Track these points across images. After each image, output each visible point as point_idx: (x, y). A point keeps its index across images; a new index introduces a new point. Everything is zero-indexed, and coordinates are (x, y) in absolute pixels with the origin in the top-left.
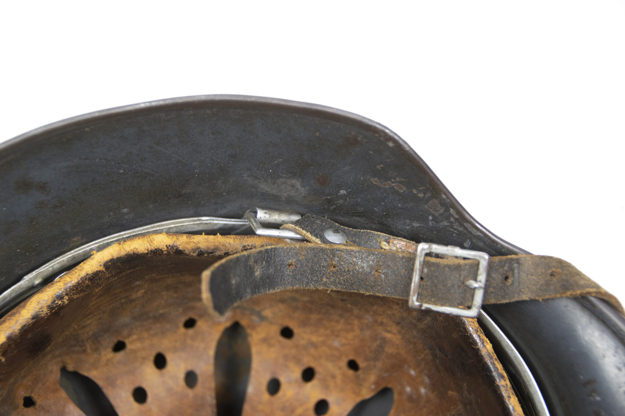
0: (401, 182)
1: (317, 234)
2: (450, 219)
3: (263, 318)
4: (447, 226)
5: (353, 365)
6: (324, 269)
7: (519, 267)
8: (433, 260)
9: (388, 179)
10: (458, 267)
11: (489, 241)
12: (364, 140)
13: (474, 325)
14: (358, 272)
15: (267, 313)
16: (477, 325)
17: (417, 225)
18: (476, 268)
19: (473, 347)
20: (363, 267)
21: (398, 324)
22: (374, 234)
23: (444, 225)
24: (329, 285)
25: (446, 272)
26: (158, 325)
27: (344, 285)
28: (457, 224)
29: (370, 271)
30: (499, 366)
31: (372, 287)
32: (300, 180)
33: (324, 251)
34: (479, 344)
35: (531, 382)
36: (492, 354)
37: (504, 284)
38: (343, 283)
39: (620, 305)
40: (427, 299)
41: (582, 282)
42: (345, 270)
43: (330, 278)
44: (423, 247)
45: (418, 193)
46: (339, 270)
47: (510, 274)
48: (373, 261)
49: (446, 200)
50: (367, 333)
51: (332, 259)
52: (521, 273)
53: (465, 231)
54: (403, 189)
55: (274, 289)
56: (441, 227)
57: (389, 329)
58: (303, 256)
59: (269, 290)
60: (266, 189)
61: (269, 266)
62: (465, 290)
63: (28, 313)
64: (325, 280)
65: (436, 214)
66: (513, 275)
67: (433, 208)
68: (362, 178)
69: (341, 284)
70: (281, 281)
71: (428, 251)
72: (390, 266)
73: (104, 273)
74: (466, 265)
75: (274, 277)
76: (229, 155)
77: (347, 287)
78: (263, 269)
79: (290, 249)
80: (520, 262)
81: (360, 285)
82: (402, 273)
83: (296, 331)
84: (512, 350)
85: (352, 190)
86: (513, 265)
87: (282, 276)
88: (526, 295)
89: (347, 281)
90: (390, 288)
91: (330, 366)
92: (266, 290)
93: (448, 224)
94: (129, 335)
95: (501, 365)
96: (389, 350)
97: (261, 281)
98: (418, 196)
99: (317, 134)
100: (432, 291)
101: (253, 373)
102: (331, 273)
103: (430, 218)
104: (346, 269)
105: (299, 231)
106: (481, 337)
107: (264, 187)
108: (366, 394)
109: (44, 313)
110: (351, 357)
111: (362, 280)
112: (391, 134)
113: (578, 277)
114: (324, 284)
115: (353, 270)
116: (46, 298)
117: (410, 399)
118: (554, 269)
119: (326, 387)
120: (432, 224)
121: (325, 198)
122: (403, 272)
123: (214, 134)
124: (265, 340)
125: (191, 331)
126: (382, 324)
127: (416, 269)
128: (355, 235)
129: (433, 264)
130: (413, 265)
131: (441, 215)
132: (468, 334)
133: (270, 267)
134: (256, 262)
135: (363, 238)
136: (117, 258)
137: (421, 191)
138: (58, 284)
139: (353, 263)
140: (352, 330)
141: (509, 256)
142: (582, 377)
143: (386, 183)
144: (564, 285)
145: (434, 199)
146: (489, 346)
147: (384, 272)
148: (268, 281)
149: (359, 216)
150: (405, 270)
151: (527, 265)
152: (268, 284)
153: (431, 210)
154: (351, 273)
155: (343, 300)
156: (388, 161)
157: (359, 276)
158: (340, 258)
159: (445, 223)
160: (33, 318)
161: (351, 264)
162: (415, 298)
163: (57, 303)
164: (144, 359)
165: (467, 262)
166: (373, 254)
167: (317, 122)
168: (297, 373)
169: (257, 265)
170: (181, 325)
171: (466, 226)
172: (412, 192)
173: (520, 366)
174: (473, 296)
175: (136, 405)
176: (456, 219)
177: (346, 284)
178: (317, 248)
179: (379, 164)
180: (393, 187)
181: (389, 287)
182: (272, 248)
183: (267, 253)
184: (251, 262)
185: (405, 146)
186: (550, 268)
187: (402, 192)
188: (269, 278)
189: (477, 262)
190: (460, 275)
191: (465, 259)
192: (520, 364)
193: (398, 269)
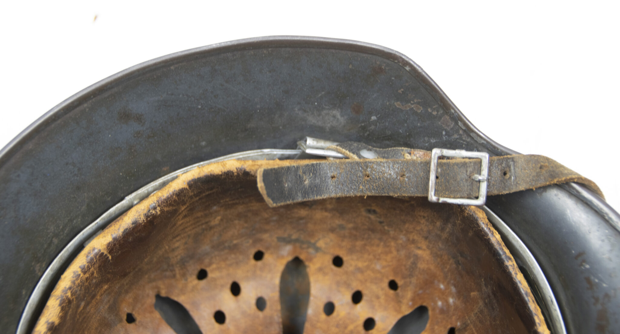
0: (418, 103)
1: (355, 152)
2: (459, 132)
3: (317, 249)
4: (457, 139)
5: (393, 285)
6: (360, 179)
7: (514, 164)
8: (445, 161)
9: (408, 101)
10: (464, 165)
11: (491, 147)
12: (387, 68)
13: (485, 220)
14: (387, 178)
15: (321, 244)
16: (487, 221)
17: (434, 141)
18: (479, 166)
19: (485, 238)
20: (390, 174)
21: (426, 238)
22: (399, 150)
23: (455, 138)
24: (365, 192)
25: (455, 169)
26: (233, 256)
27: (377, 190)
28: (465, 135)
29: (396, 176)
30: (507, 251)
31: (399, 189)
32: (339, 110)
33: (359, 164)
34: (490, 235)
35: (534, 265)
36: (500, 242)
37: (504, 178)
38: (376, 189)
39: (598, 188)
40: (442, 193)
41: (566, 172)
42: (376, 178)
43: (365, 186)
44: (436, 152)
45: (432, 111)
46: (372, 178)
47: (507, 169)
48: (398, 168)
49: (455, 114)
50: (403, 253)
51: (366, 170)
52: (517, 169)
53: (472, 142)
54: (420, 110)
55: (321, 196)
56: (453, 140)
57: (419, 245)
58: (343, 169)
59: (317, 196)
60: (313, 121)
61: (315, 177)
62: (472, 183)
63: (129, 219)
64: (361, 187)
65: (448, 129)
66: (510, 170)
67: (445, 123)
68: (388, 104)
69: (374, 189)
70: (326, 189)
71: (440, 155)
72: (412, 171)
73: (188, 190)
74: (471, 162)
75: (321, 186)
76: (283, 91)
77: (379, 191)
78: (311, 179)
79: (331, 164)
80: (515, 160)
81: (389, 189)
82: (421, 176)
83: (345, 259)
84: (517, 241)
85: (381, 115)
86: (509, 162)
87: (327, 186)
88: (522, 186)
89: (379, 186)
90: (413, 189)
91: (374, 287)
92: (314, 196)
93: (458, 137)
94: (210, 264)
95: (508, 251)
96: (422, 266)
97: (310, 188)
98: (433, 114)
99: (350, 67)
100: (446, 186)
101: (312, 298)
102: (366, 182)
103: (444, 133)
104: (378, 177)
105: (340, 150)
106: (491, 229)
107: (312, 120)
108: (406, 310)
109: (142, 220)
110: (391, 278)
111: (391, 185)
112: (407, 59)
113: (562, 168)
114: (361, 191)
115: (383, 177)
116: (143, 208)
117: (442, 311)
118: (542, 164)
119: (373, 307)
120: (446, 138)
121: (360, 125)
122: (422, 174)
123: (270, 72)
124: (320, 270)
125: (259, 263)
126: (413, 242)
127: (432, 170)
128: (385, 152)
129: (445, 164)
130: (430, 167)
131: (452, 129)
132: (480, 228)
133: (317, 178)
134: (304, 173)
135: (390, 153)
136: (198, 178)
137: (434, 109)
138: (152, 197)
139: (382, 172)
140: (391, 252)
141: (506, 156)
142: (573, 252)
143: (406, 105)
144: (551, 175)
145: (446, 116)
146: (498, 236)
147: (408, 176)
148: (315, 189)
149: (388, 140)
150: (424, 173)
151: (521, 163)
152: (316, 192)
153: (444, 126)
154: (382, 180)
155: (381, 223)
156: (407, 84)
157: (388, 182)
158: (372, 168)
159: (456, 136)
160: (133, 224)
161: (381, 172)
162: (433, 193)
163: (152, 212)
164: (222, 286)
165: (471, 160)
166: (398, 163)
167: (350, 55)
168: (348, 297)
169: (305, 175)
170: (252, 256)
171: (472, 136)
172: (428, 111)
173: (525, 253)
174: (479, 188)
175: (217, 325)
176: (464, 131)
177: (378, 189)
178: (353, 162)
179: (400, 89)
180: (412, 108)
181: (412, 187)
182: (317, 164)
183: (313, 167)
184: (300, 172)
185: (419, 69)
186: (539, 162)
187: (420, 112)
188: (316, 187)
189: (480, 160)
190: (467, 171)
191: (470, 158)
192: (525, 251)
193: (418, 172)
